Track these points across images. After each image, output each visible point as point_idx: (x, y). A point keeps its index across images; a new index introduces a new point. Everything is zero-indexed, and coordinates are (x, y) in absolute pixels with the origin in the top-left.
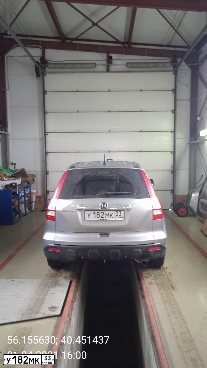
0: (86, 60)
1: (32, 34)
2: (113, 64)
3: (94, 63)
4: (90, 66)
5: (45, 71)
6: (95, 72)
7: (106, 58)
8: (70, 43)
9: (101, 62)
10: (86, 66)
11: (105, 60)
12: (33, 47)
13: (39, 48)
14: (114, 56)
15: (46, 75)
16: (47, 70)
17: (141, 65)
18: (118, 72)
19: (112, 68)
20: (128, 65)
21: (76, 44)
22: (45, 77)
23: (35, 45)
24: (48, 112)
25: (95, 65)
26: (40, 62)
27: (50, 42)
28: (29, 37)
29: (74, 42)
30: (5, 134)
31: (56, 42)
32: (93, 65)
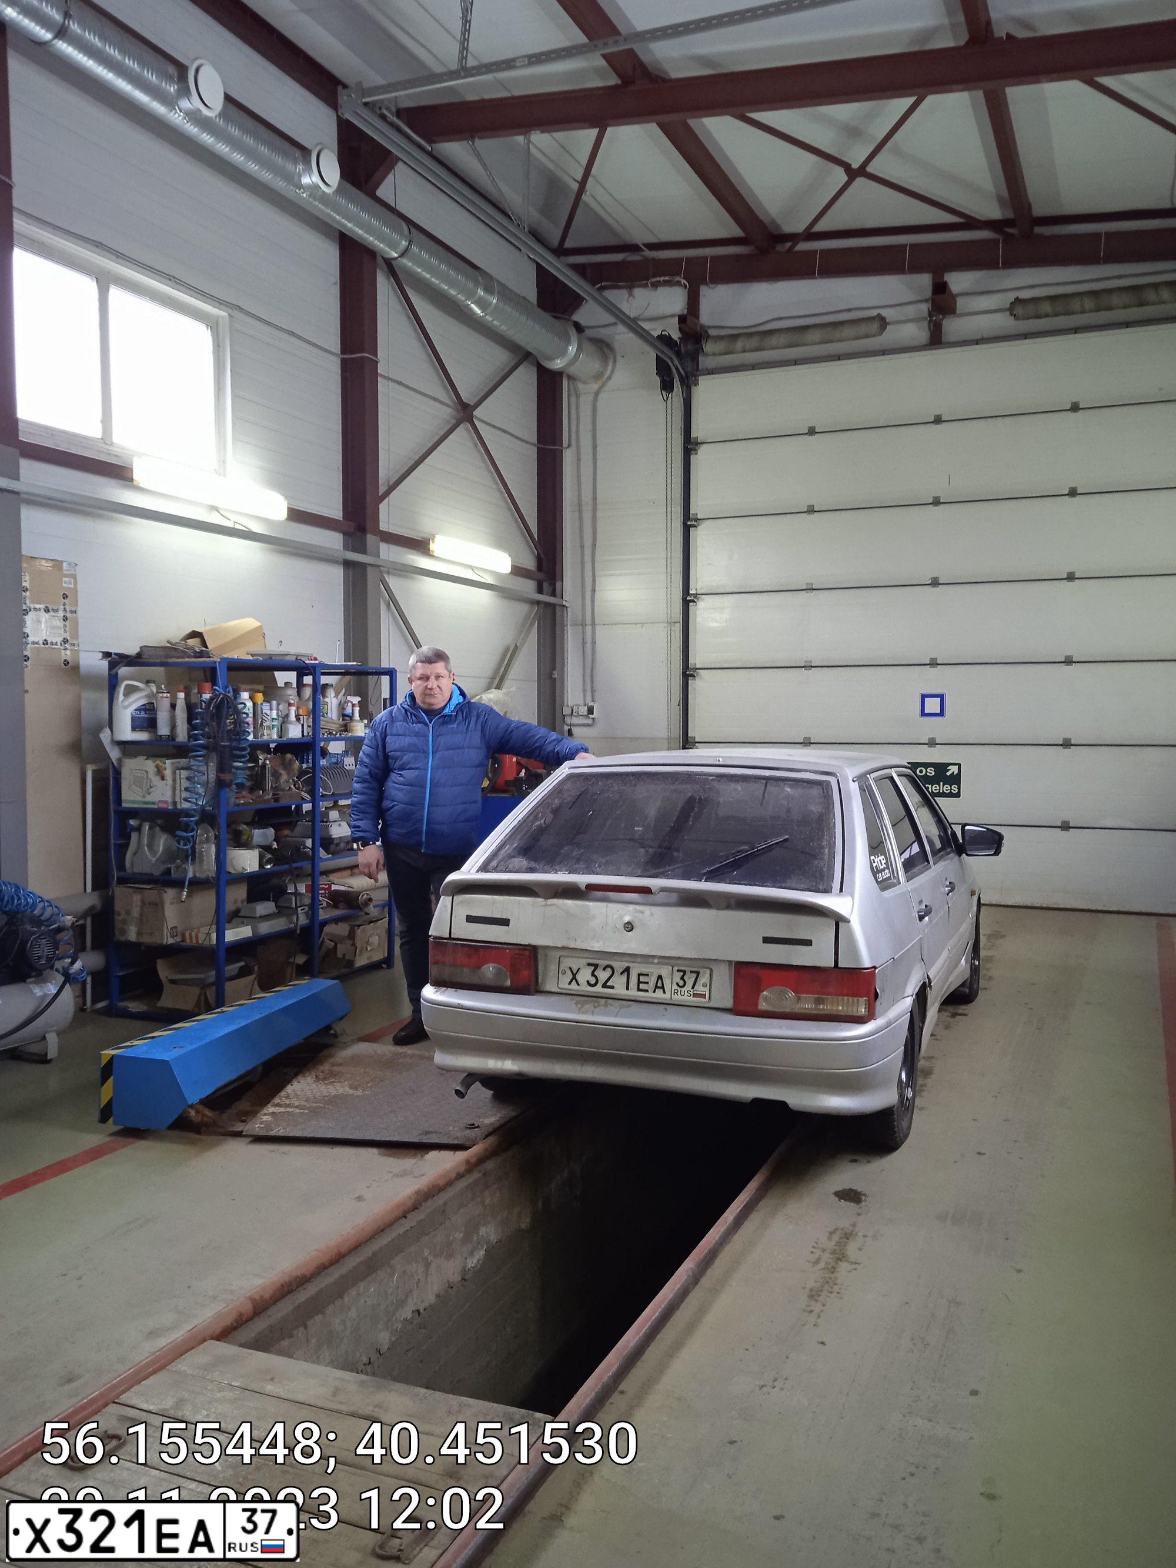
0: (849, 310)
1: (652, 239)
2: (957, 312)
3: (879, 315)
4: (863, 329)
5: (696, 369)
6: (884, 352)
7: (928, 293)
8: (790, 250)
9: (911, 311)
10: (848, 331)
11: (926, 301)
12: (655, 285)
13: (679, 284)
14: (958, 281)
15: (696, 384)
16: (705, 362)
17: (1076, 304)
18: (977, 342)
19: (952, 327)
20: (1019, 311)
21: (813, 253)
22: (693, 388)
23: (662, 279)
24: (699, 517)
25: (883, 323)
26: (679, 338)
27: (715, 259)
28: (643, 251)
29: (803, 246)
30: (553, 606)
31: (738, 257)
32: (875, 326)
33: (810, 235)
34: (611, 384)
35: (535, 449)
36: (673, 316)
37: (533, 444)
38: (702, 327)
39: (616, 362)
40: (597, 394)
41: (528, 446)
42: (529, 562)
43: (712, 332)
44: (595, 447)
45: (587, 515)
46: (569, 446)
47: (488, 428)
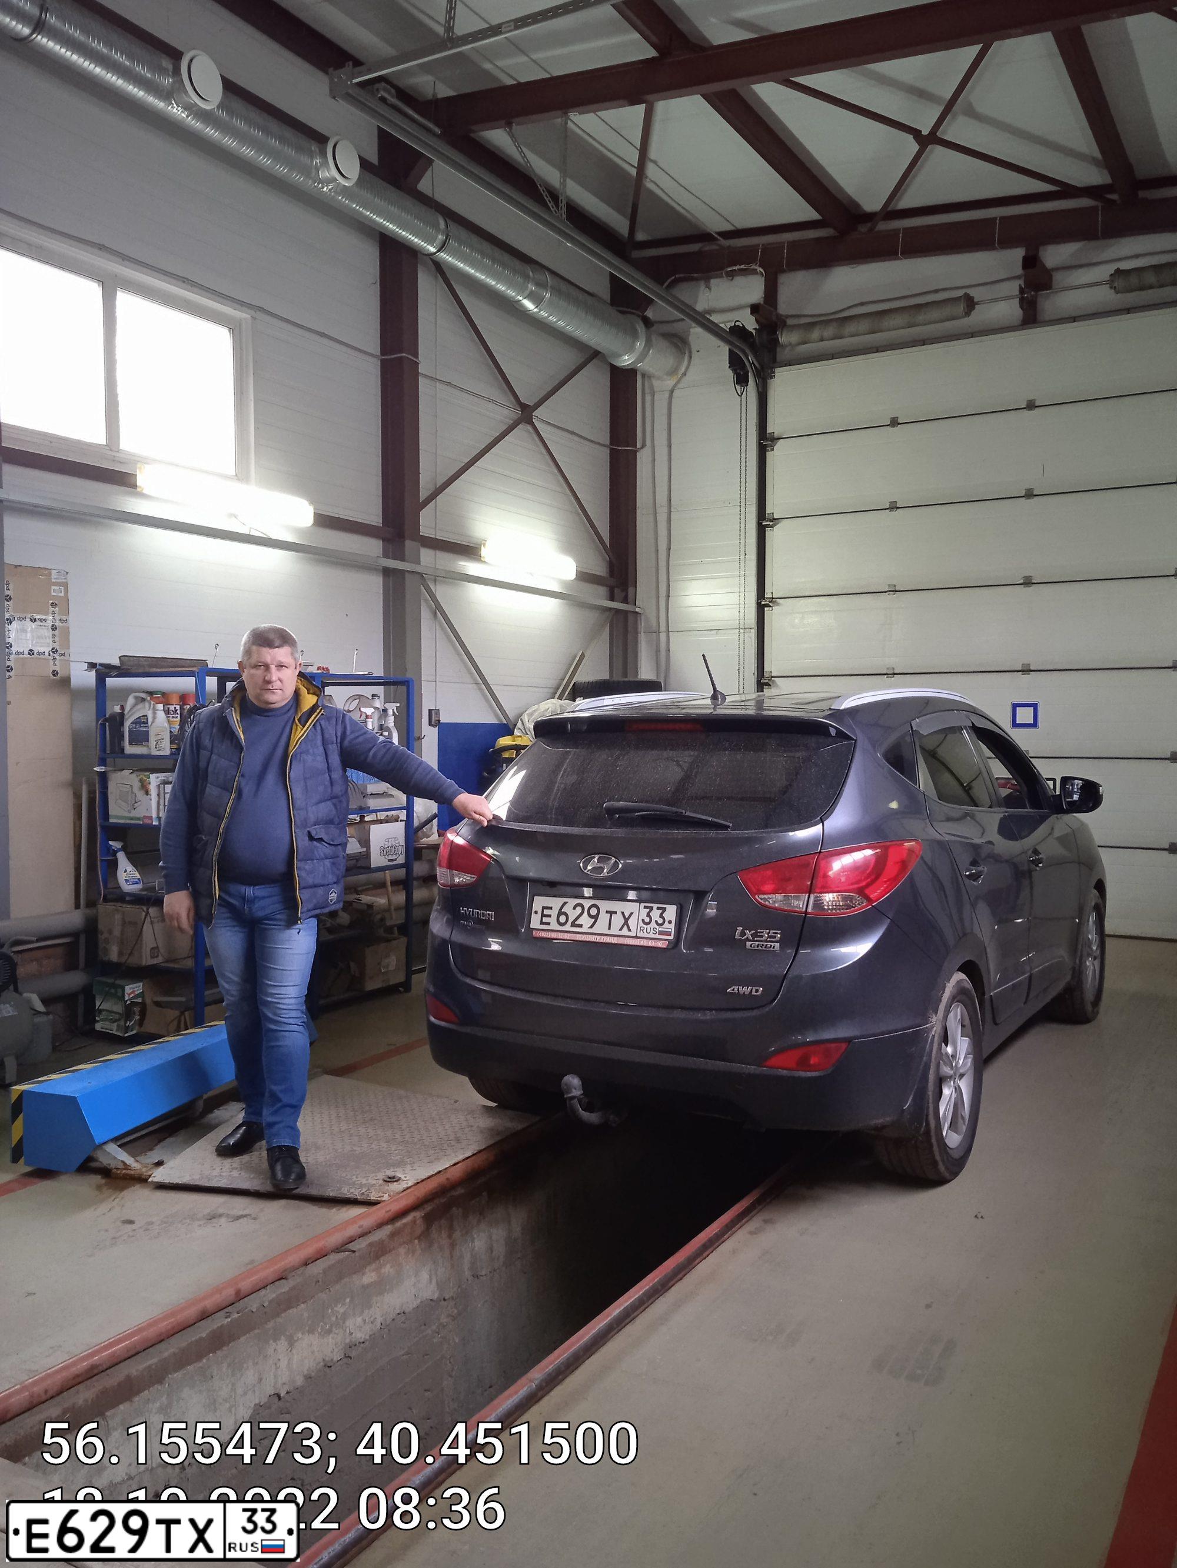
0: (936, 291)
1: (728, 227)
2: (1053, 287)
3: (967, 295)
4: (947, 311)
5: (774, 360)
6: (972, 335)
7: (1019, 271)
8: (871, 230)
9: (1000, 289)
10: (933, 314)
11: (1019, 278)
12: (731, 275)
13: (754, 272)
14: (1054, 255)
15: (772, 377)
16: (782, 355)
18: (1074, 319)
19: (1049, 303)
20: (1120, 283)
21: (896, 231)
22: (769, 382)
23: (736, 268)
24: (775, 517)
25: (970, 303)
26: (755, 329)
27: (793, 244)
28: (716, 239)
29: (883, 226)
30: (626, 612)
31: (818, 240)
32: (961, 308)
33: (890, 213)
34: (685, 379)
35: (606, 452)
36: (747, 306)
37: (604, 445)
38: (779, 316)
39: (691, 357)
40: (672, 392)
41: (597, 446)
42: (600, 569)
43: (790, 322)
44: (670, 446)
45: (662, 518)
46: (644, 446)
47: (549, 428)
